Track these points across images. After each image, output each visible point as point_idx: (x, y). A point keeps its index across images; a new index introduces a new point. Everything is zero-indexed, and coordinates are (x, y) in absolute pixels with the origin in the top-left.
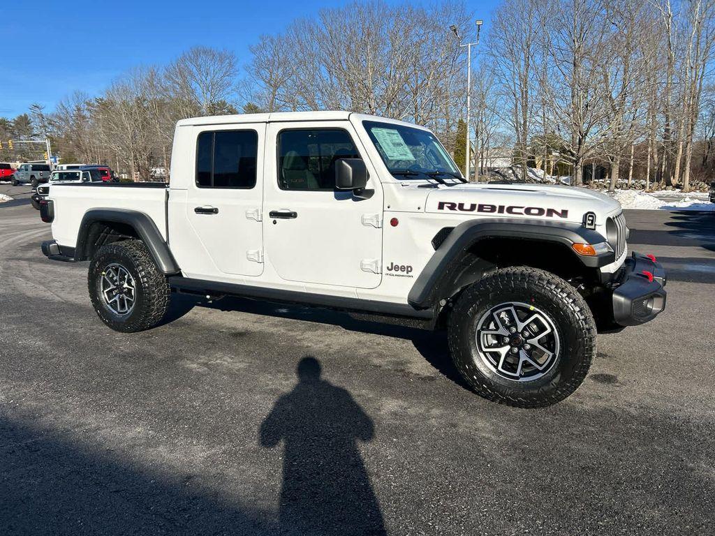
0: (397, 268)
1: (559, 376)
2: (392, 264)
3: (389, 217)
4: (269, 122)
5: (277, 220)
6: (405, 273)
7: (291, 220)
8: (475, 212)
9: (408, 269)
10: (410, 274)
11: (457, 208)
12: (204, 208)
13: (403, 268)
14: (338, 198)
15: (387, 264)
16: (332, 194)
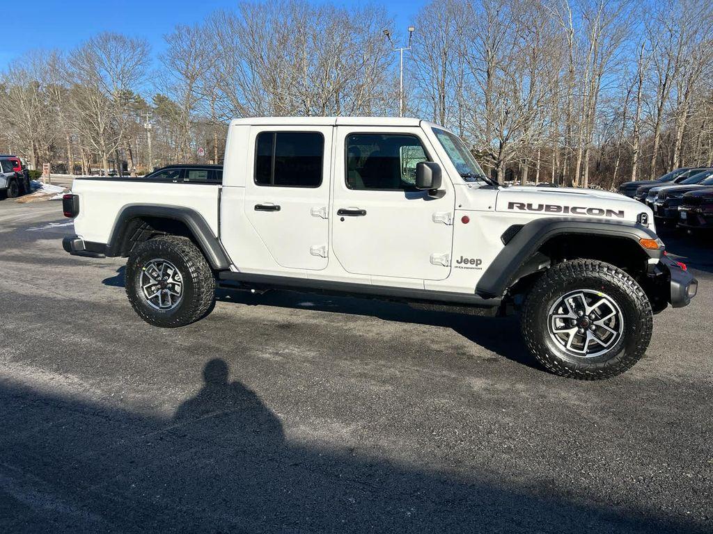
0: (466, 261)
1: (623, 351)
2: (462, 257)
3: (460, 215)
4: (337, 126)
5: (345, 217)
6: (474, 266)
7: (360, 217)
8: (543, 211)
9: (478, 262)
10: (479, 266)
11: (526, 208)
12: (264, 205)
13: (472, 261)
14: (408, 197)
15: (457, 257)
16: (403, 194)
